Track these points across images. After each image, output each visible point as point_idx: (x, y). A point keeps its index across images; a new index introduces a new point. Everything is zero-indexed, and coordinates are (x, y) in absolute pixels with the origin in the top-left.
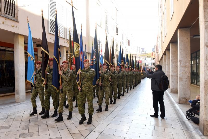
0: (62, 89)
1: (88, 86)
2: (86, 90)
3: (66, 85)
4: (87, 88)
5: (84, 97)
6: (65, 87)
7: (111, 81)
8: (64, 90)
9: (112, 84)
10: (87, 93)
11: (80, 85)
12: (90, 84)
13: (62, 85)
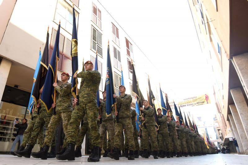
0: (55, 108)
1: (87, 94)
2: (84, 100)
3: (60, 101)
4: (86, 97)
5: (81, 113)
6: (60, 104)
7: (144, 121)
8: (57, 109)
9: (147, 125)
10: (86, 105)
11: (77, 95)
12: (90, 91)
13: (55, 102)
